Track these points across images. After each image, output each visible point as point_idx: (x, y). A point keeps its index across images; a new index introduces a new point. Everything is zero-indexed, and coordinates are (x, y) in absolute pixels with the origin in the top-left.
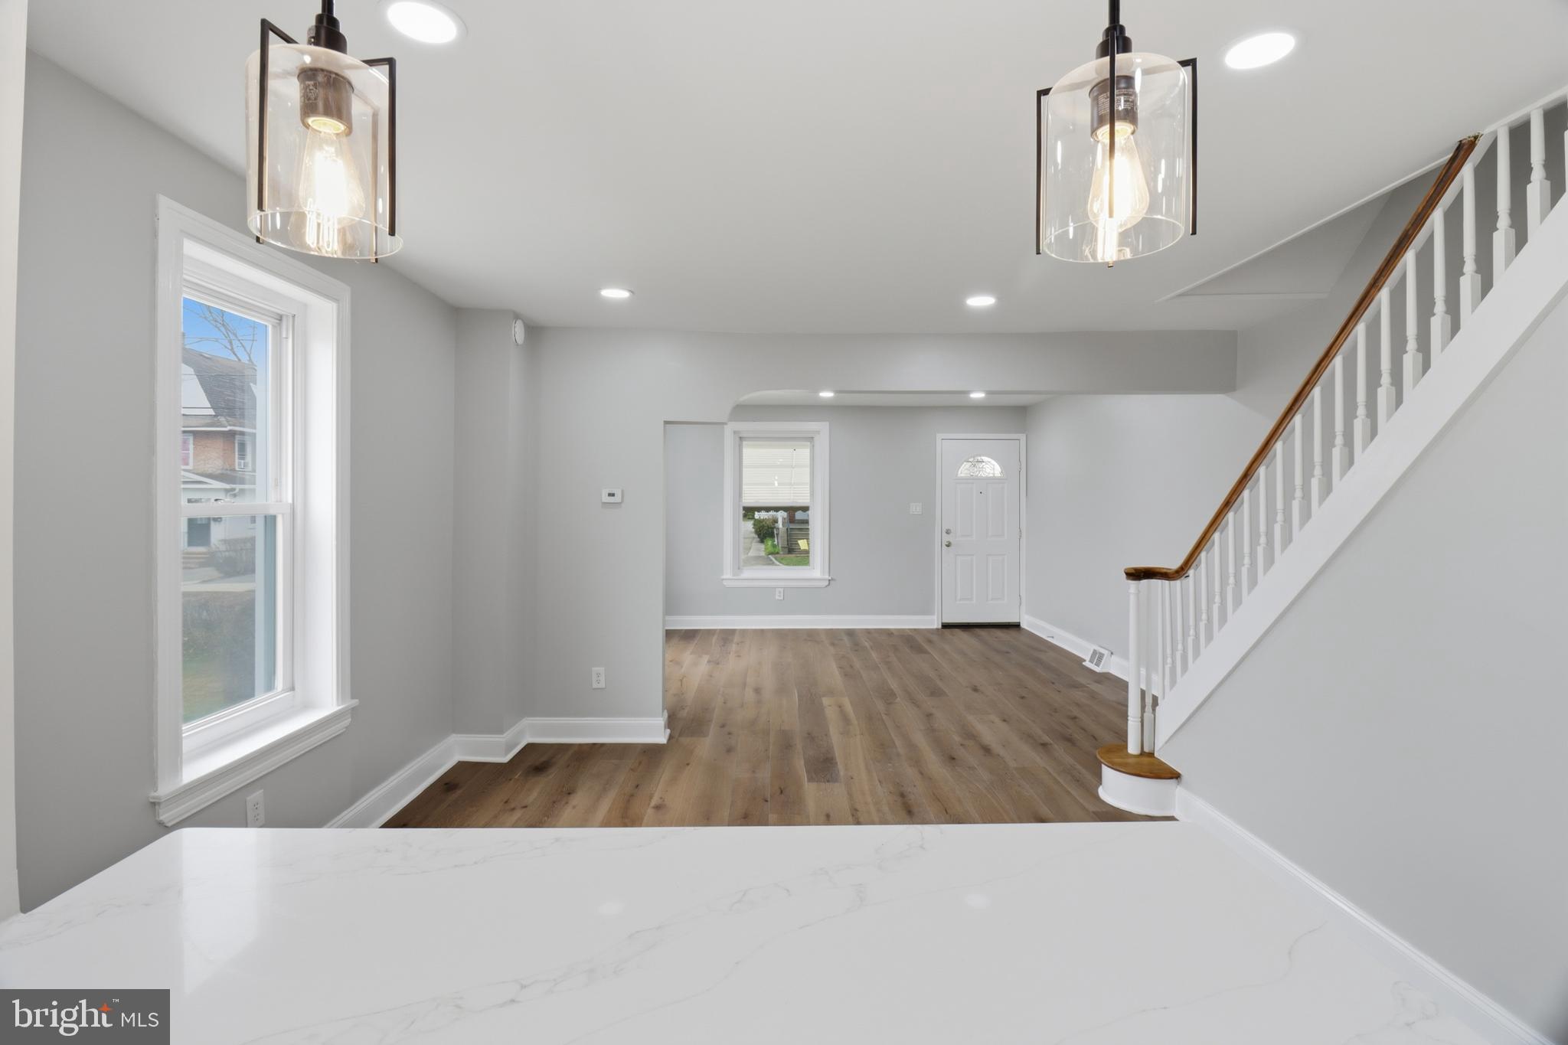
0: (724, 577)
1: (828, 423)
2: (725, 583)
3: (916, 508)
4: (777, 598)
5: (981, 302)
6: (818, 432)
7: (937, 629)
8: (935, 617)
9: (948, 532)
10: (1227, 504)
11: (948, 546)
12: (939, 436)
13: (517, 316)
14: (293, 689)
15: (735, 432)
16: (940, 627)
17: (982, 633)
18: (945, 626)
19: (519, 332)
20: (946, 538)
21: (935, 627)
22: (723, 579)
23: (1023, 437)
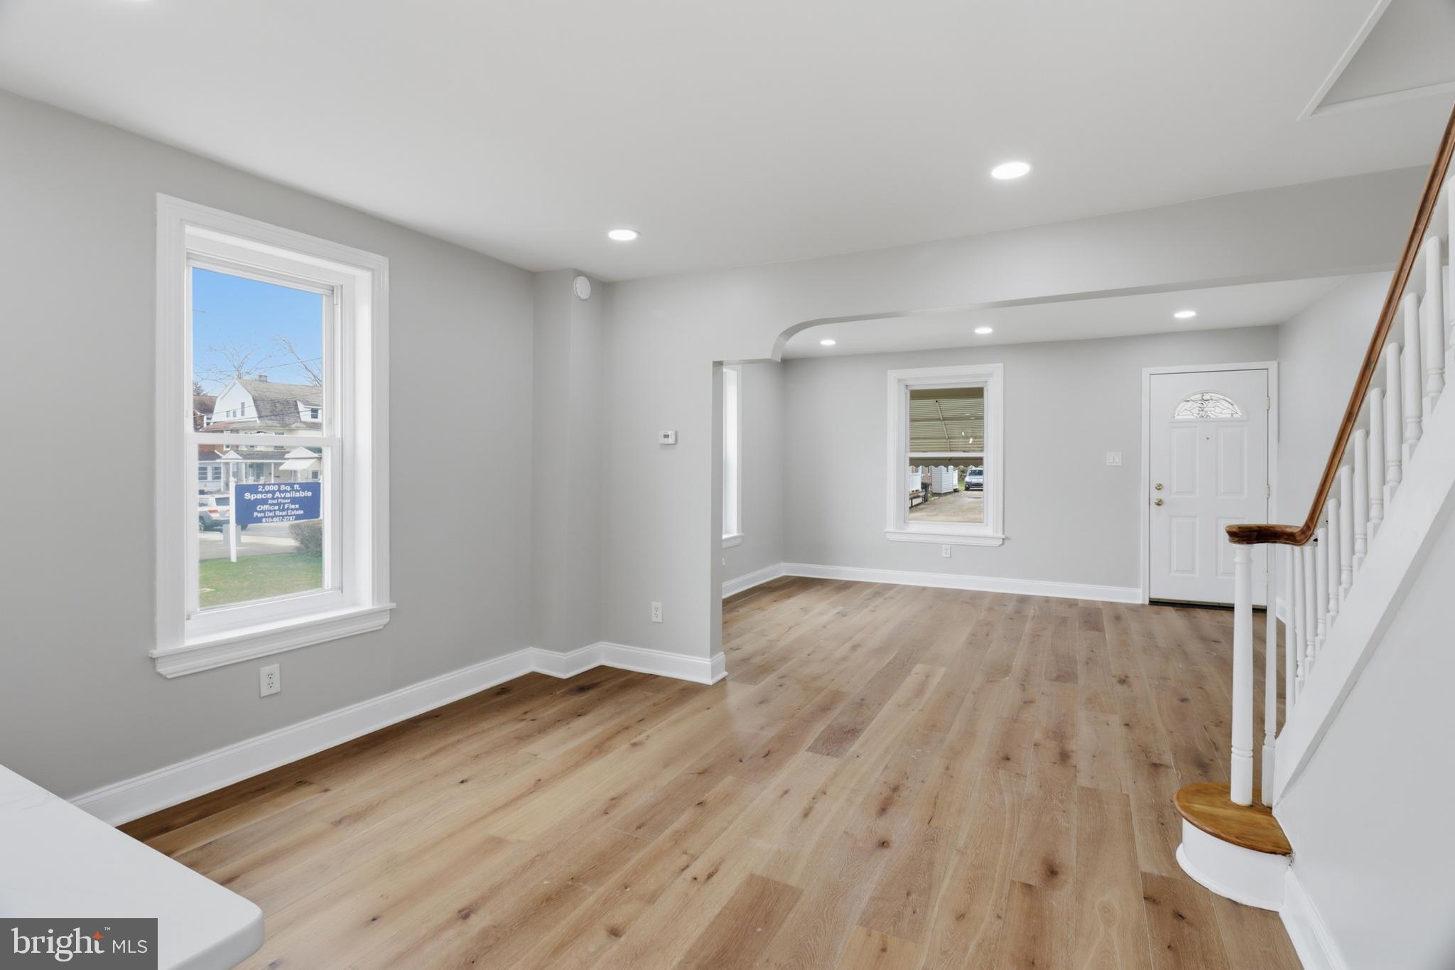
0: (887, 530)
1: (1001, 365)
2: (888, 536)
3: (1114, 458)
4: (944, 555)
5: (1011, 171)
6: (991, 375)
7: (1143, 605)
8: (1140, 591)
9: (1159, 487)
10: (1350, 417)
11: (1158, 504)
12: (1146, 372)
13: (579, 273)
14: (341, 589)
15: (899, 380)
16: (1147, 602)
17: (1202, 615)
18: (1153, 602)
19: (582, 288)
20: (1156, 495)
21: (1140, 602)
22: (886, 532)
23: (1272, 365)
